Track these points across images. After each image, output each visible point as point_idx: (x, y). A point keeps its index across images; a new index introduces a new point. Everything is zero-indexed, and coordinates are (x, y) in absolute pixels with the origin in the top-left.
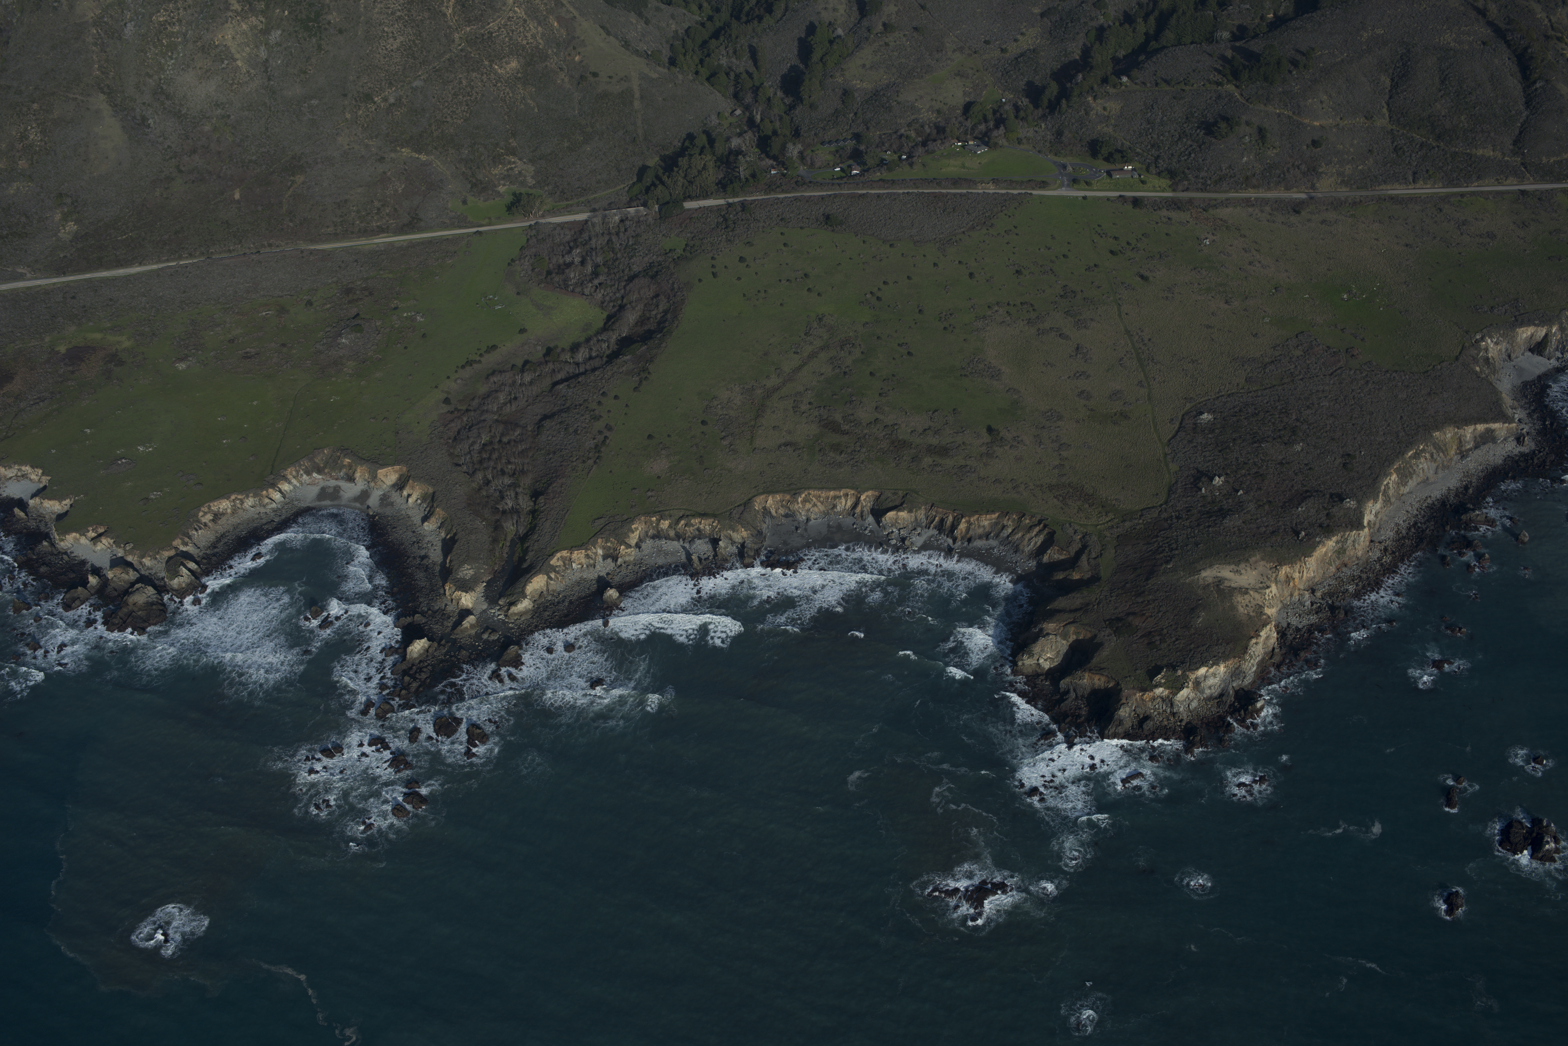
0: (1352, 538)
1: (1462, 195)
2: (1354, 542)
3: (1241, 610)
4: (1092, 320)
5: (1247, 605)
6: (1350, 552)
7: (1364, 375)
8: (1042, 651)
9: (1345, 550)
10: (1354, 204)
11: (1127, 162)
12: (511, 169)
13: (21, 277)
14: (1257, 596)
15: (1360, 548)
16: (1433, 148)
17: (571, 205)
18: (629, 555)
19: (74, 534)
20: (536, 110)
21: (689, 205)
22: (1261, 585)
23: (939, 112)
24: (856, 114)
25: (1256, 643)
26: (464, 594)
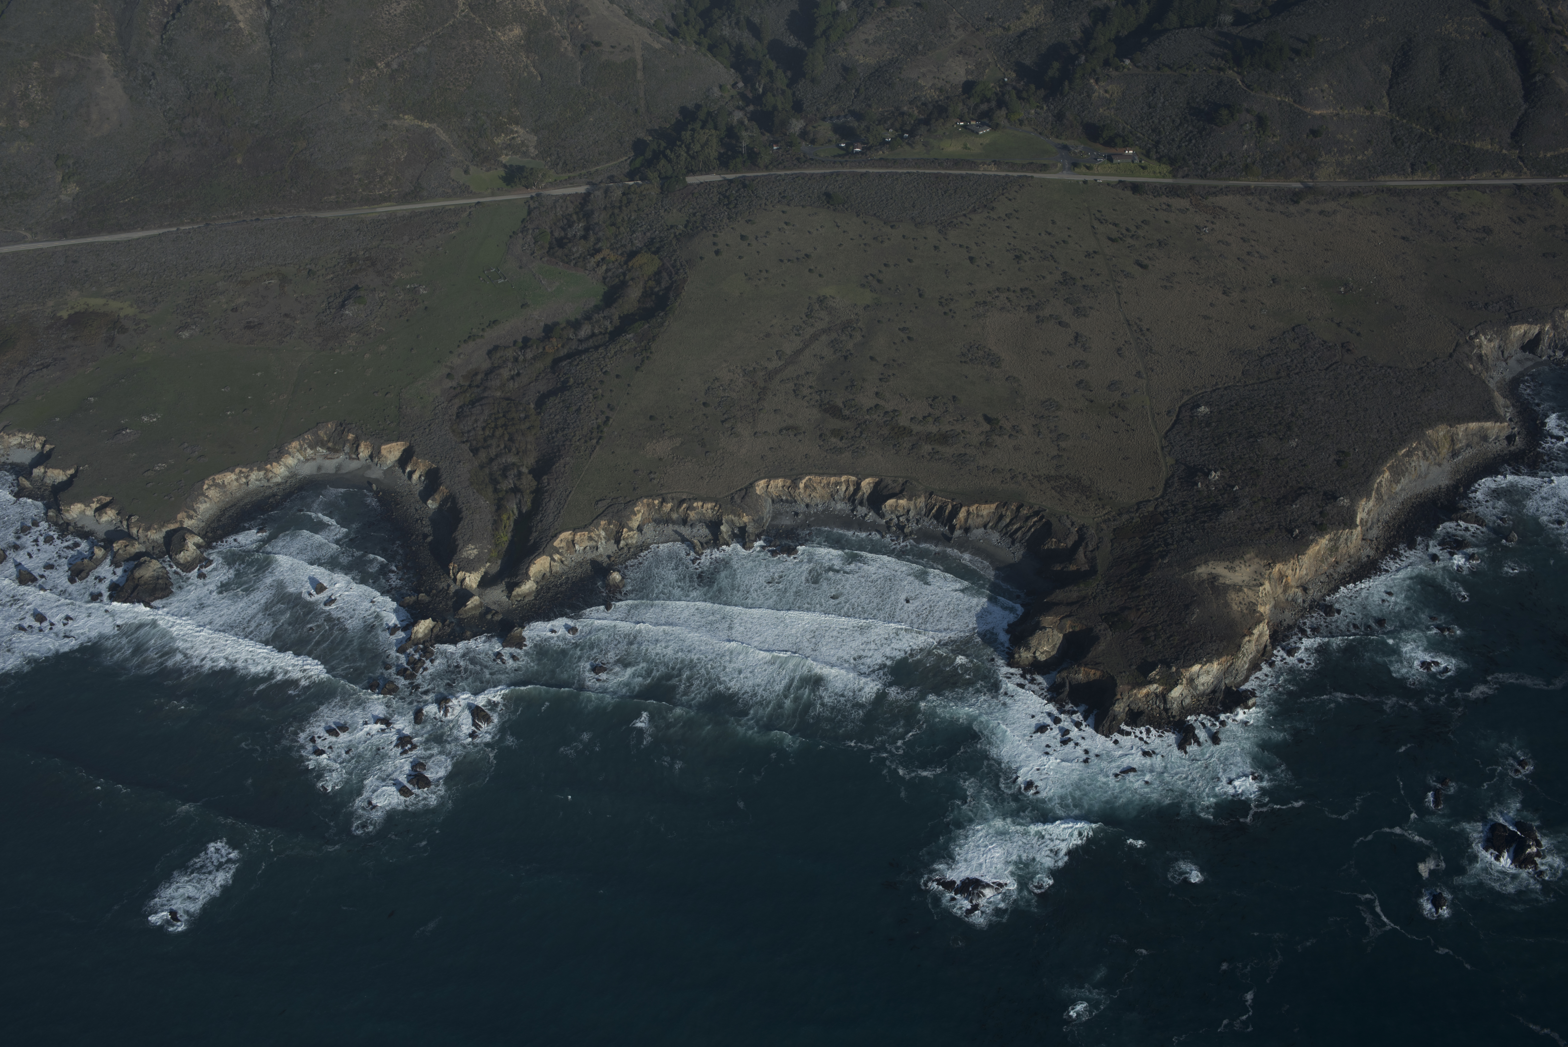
0: (1345, 537)
1: (1459, 188)
2: (1346, 540)
3: (1235, 607)
4: (1091, 308)
5: (1240, 603)
6: (1342, 549)
7: (1359, 370)
8: (1039, 644)
9: (1337, 548)
10: (1352, 195)
11: (1127, 146)
12: (513, 138)
13: (22, 240)
14: (1250, 593)
15: (1352, 546)
16: (1432, 139)
17: (574, 177)
18: (632, 538)
19: (79, 505)
20: (539, 79)
21: (691, 180)
22: (1255, 583)
23: (941, 90)
24: (857, 90)
25: (1249, 641)
26: (467, 574)
